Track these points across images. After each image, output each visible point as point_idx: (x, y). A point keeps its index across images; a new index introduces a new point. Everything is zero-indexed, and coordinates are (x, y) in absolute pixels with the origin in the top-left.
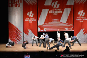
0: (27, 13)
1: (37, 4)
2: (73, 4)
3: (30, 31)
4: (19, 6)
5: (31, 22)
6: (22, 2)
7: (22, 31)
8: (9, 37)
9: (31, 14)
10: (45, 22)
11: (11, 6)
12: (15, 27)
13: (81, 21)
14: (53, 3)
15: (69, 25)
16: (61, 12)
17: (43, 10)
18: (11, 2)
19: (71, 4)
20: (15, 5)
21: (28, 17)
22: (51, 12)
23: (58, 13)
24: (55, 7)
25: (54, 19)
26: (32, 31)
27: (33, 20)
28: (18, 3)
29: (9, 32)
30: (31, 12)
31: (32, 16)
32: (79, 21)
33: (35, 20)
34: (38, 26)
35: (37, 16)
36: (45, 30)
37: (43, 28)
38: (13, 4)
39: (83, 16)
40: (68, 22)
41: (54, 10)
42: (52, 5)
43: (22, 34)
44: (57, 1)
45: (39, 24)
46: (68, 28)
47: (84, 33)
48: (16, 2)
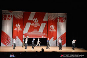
0: (16, 25)
1: (23, 19)
2: (47, 20)
3: (17, 37)
4: (10, 20)
5: (19, 31)
6: (12, 17)
7: (11, 37)
8: (2, 41)
9: (18, 26)
10: (28, 32)
11: (4, 20)
12: (6, 34)
13: (52, 32)
14: (34, 19)
15: (45, 34)
16: (39, 25)
17: (27, 23)
18: (4, 17)
19: (46, 20)
20: (7, 19)
21: (16, 27)
22: (33, 25)
23: (37, 26)
24: (35, 22)
25: (35, 30)
26: (19, 37)
27: (19, 30)
28: (9, 18)
29: (2, 38)
30: (19, 24)
31: (19, 27)
32: (51, 32)
33: (21, 30)
34: (23, 34)
35: (23, 27)
36: (28, 37)
37: (27, 36)
38: (5, 18)
39: (53, 28)
40: (43, 32)
41: (35, 24)
42: (34, 20)
43: (11, 39)
44: (37, 17)
45: (24, 33)
46: (44, 36)
47: (54, 40)
48: (8, 17)
